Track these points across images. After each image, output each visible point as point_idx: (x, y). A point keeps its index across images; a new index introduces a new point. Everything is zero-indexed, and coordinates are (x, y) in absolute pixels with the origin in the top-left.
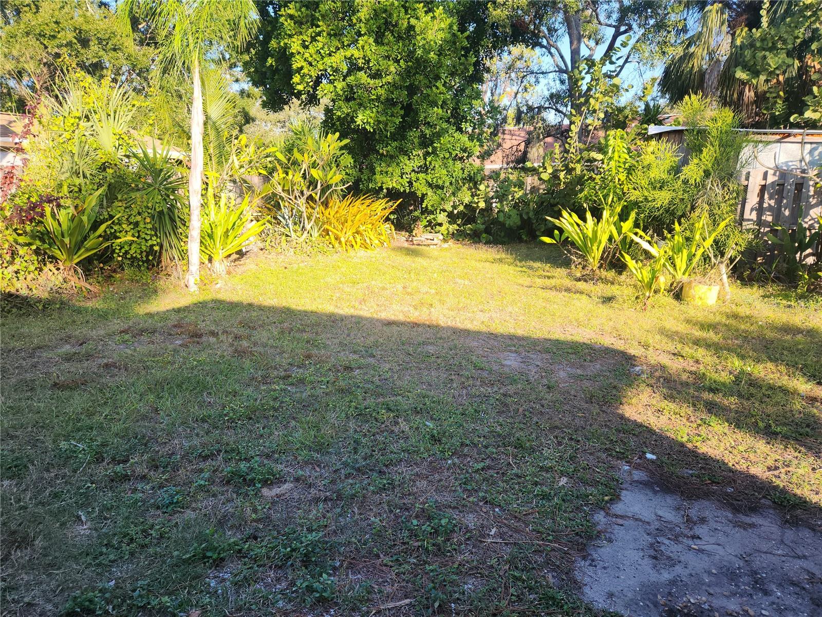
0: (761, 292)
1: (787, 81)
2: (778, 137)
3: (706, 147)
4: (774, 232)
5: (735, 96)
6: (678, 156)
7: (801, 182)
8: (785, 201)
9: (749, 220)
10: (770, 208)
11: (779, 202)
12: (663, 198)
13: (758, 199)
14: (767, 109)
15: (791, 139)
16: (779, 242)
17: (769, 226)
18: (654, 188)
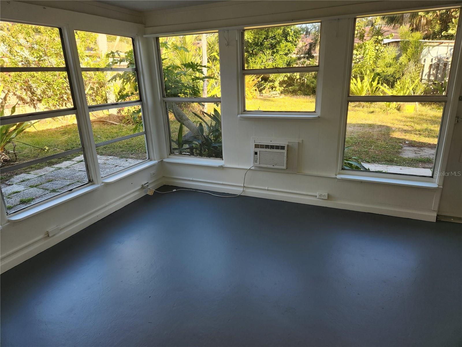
0: (430, 107)
2: (438, 44)
3: (409, 49)
4: (435, 84)
6: (397, 53)
7: (446, 63)
8: (439, 71)
9: (424, 79)
10: (433, 74)
11: (437, 72)
12: (390, 71)
13: (429, 70)
15: (443, 44)
16: (437, 88)
17: (433, 82)
18: (387, 67)
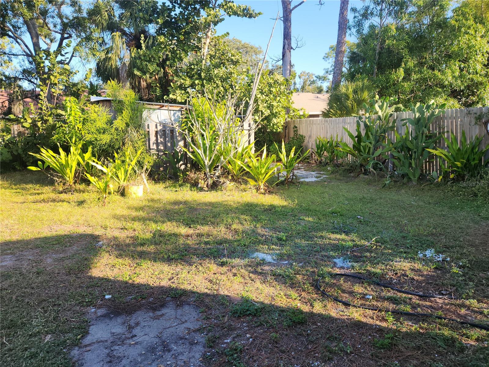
0: (164, 185)
1: (159, 78)
2: (158, 107)
3: (124, 110)
4: (165, 154)
5: (137, 83)
6: (110, 115)
7: (172, 129)
8: (167, 139)
9: (153, 149)
10: (161, 143)
11: (165, 139)
12: (105, 139)
13: (155, 138)
14: (153, 92)
15: (164, 108)
16: (168, 159)
17: (163, 152)
18: (100, 133)
